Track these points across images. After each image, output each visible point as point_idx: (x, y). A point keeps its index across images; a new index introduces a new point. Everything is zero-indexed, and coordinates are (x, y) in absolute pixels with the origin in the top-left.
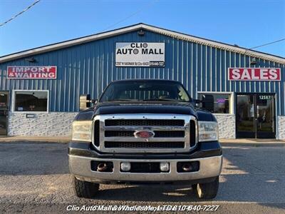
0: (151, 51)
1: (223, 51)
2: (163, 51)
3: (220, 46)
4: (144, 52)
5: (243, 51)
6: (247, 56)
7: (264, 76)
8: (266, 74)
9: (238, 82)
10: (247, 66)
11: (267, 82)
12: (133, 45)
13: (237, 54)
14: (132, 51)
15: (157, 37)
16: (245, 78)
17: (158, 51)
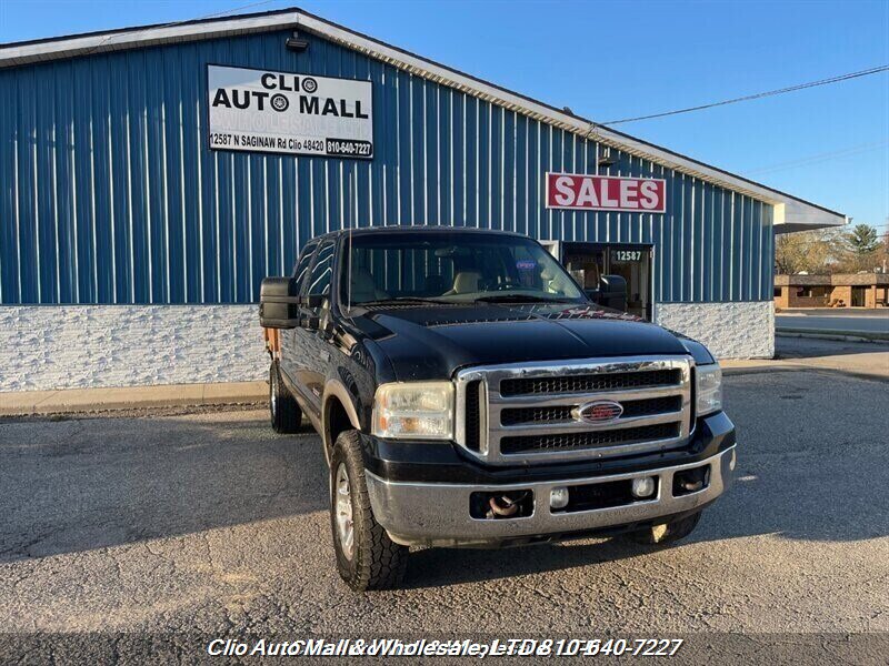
0: (330, 107)
1: (533, 121)
2: (367, 109)
3: (527, 107)
4: (308, 106)
5: (584, 128)
6: (592, 143)
7: (630, 199)
8: (634, 194)
9: (568, 213)
10: (591, 170)
11: (636, 215)
12: (270, 81)
13: (569, 134)
14: (266, 101)
15: (348, 61)
16: (588, 204)
17: (351, 109)
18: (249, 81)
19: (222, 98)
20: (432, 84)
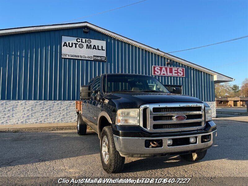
0: (95, 47)
1: (149, 52)
2: (104, 48)
3: (148, 48)
4: (89, 47)
5: (162, 54)
6: (165, 58)
7: (175, 73)
8: (176, 72)
9: (159, 76)
10: (165, 65)
11: (177, 77)
12: (78, 40)
13: (158, 56)
14: (77, 45)
15: (100, 36)
16: (164, 74)
17: (100, 48)
18: (73, 40)
19: (65, 45)
20: (122, 42)
